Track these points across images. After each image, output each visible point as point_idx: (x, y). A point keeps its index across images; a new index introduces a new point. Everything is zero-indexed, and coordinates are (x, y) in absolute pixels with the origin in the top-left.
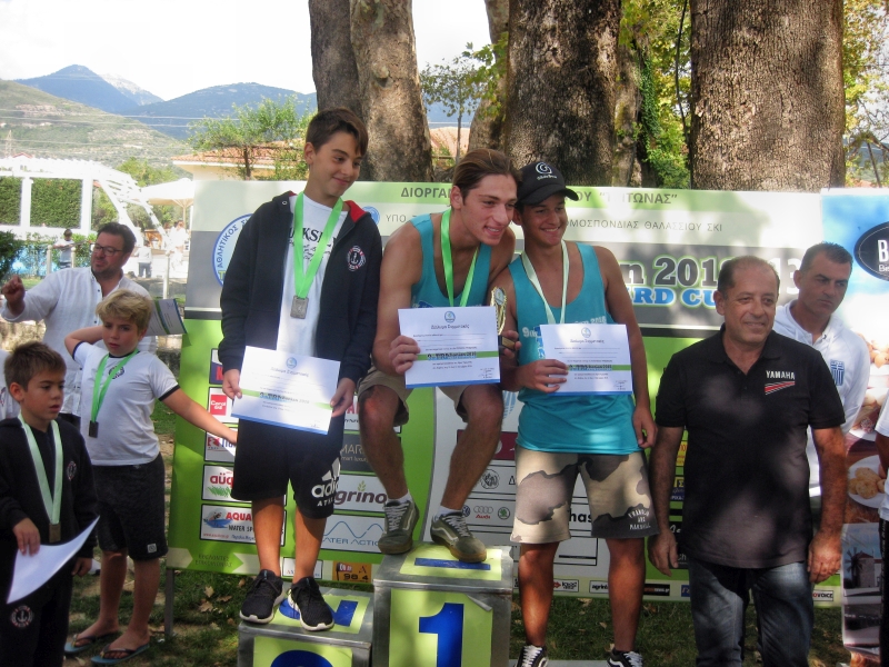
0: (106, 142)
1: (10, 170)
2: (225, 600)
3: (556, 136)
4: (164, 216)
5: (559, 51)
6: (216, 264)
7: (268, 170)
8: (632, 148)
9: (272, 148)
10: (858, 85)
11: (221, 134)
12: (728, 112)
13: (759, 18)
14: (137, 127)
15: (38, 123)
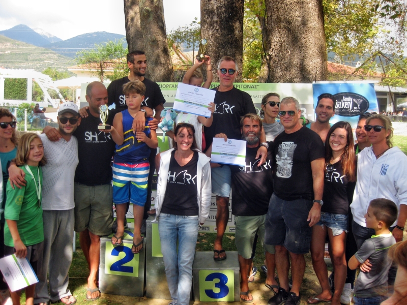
4: (65, 94)
7: (111, 72)
9: (113, 63)
11: (90, 57)
14: (51, 53)
15: (4, 51)
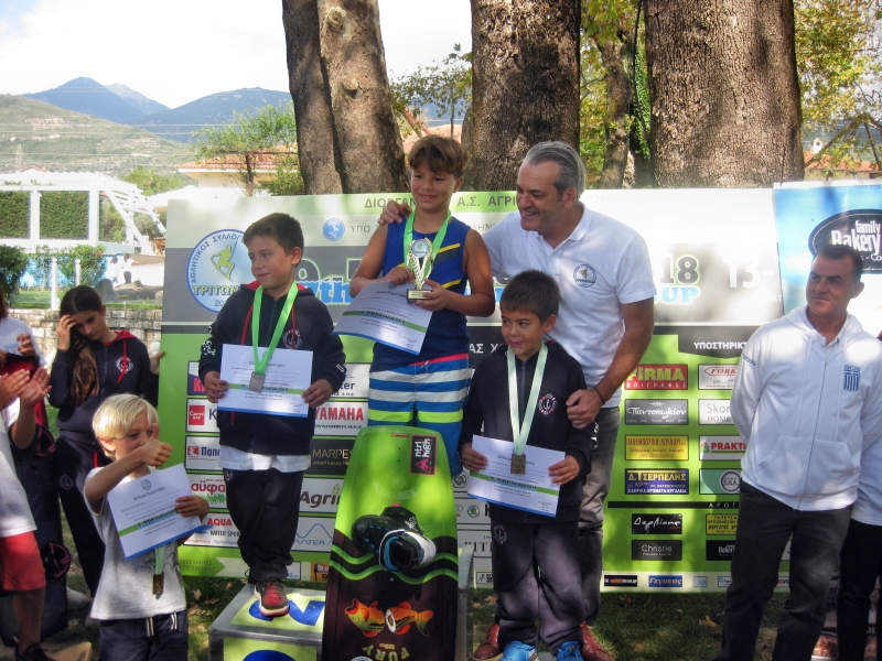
0: (115, 152)
1: (19, 184)
2: (213, 602)
3: (521, 140)
5: (520, 57)
6: (190, 279)
7: (271, 174)
8: (625, 141)
9: (274, 154)
10: (854, 68)
11: (223, 141)
12: (683, 111)
13: (708, 19)
14: (145, 136)
15: (47, 135)
